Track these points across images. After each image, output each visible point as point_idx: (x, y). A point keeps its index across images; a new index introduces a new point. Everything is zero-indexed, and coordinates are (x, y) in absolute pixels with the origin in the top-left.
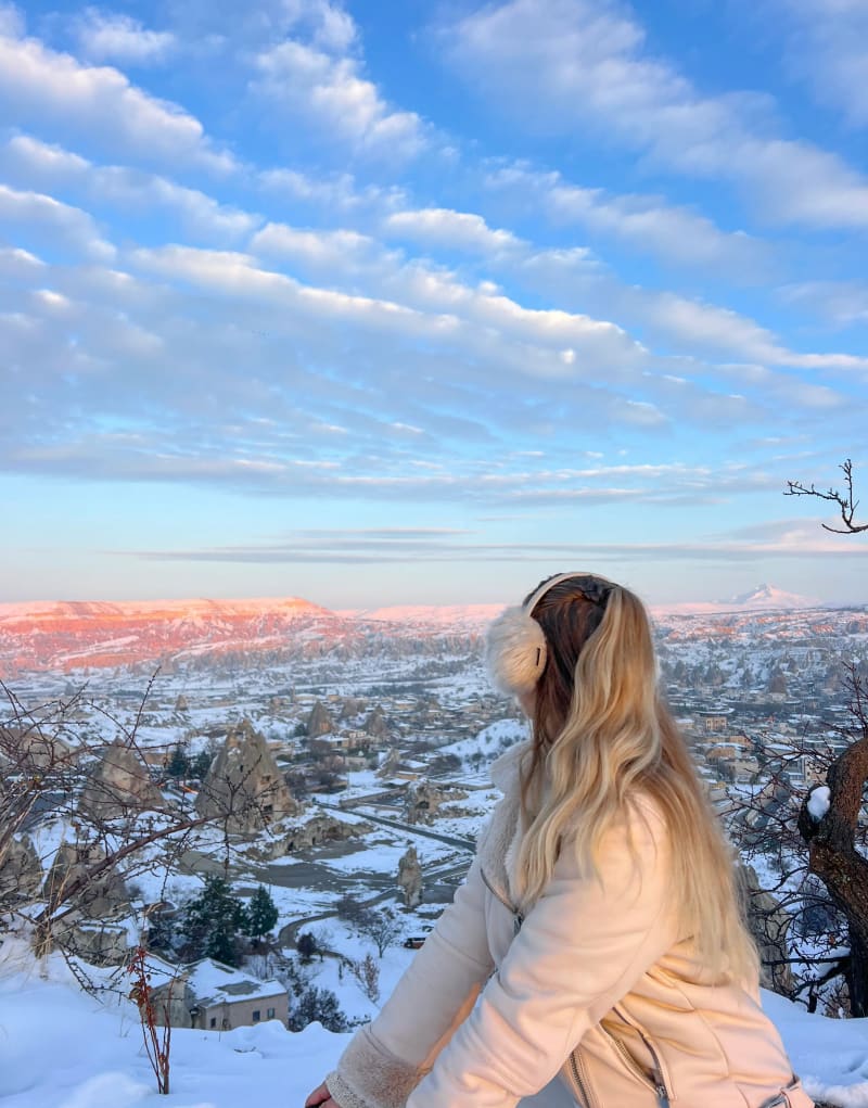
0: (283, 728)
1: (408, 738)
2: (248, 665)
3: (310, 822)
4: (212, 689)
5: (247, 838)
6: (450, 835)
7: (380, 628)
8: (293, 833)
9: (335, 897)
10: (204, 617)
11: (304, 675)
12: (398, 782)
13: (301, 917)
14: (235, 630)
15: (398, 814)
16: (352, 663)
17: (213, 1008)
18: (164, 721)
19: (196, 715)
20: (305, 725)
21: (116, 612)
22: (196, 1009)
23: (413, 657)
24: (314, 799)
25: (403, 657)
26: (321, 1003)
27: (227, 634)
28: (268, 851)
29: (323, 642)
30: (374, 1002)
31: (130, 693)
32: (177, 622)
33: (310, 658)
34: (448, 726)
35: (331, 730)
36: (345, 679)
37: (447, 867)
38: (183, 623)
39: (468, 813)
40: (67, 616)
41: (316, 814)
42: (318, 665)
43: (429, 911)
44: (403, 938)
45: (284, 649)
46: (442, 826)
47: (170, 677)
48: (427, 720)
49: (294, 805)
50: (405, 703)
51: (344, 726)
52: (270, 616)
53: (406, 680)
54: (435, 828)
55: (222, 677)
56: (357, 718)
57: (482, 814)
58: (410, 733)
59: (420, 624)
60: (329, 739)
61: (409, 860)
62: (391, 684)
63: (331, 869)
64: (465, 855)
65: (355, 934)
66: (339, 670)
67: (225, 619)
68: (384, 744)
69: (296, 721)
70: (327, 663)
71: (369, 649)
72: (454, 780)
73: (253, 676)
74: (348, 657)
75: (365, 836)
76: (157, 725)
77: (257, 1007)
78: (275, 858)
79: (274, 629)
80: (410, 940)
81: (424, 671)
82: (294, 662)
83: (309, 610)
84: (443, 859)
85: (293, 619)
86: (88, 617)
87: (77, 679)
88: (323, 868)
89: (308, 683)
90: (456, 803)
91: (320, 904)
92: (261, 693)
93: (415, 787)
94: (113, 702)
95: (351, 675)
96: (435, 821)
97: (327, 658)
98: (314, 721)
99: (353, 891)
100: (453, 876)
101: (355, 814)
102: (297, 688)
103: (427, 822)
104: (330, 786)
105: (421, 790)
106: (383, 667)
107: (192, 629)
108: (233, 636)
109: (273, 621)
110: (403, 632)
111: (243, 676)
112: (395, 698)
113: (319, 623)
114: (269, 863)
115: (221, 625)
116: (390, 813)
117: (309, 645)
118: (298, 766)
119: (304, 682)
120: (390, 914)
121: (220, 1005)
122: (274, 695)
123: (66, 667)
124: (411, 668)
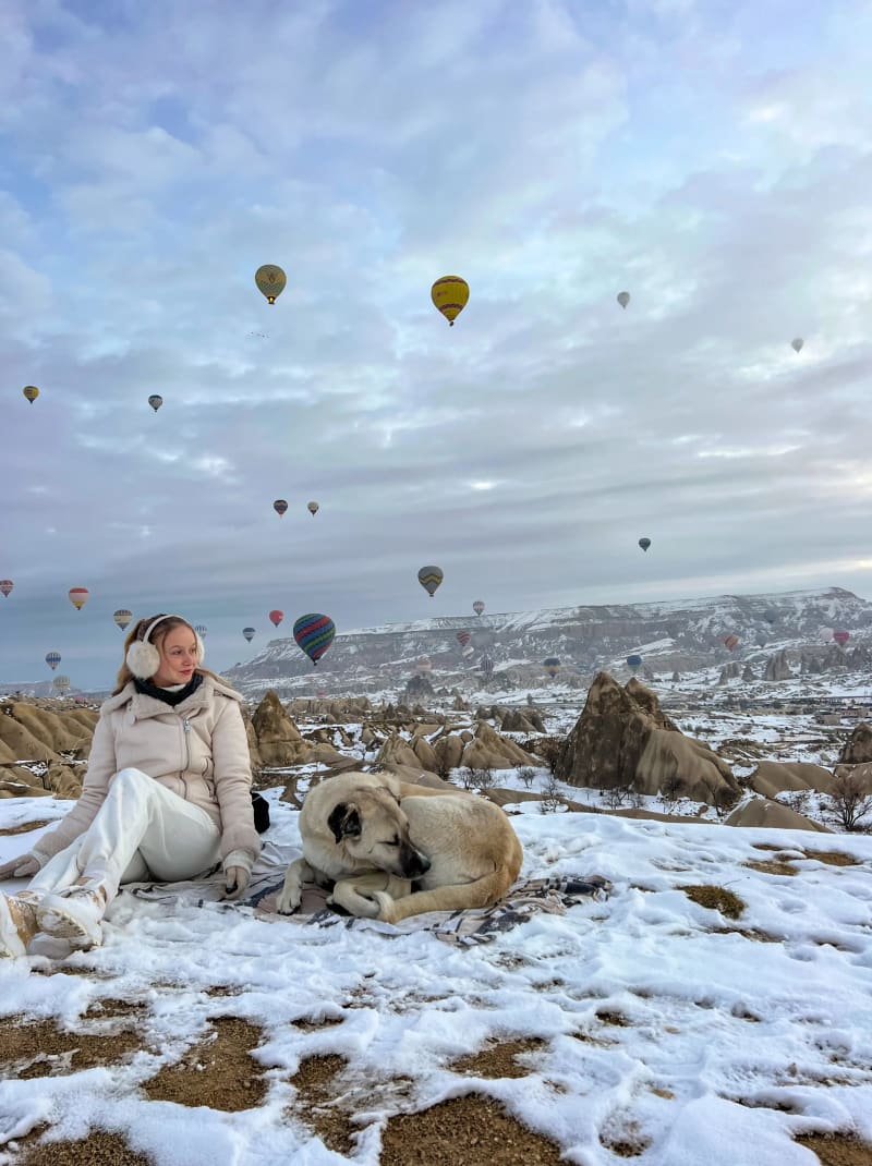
32: (705, 622)
40: (591, 622)
52: (809, 610)
67: (756, 617)
85: (838, 613)
86: (610, 621)
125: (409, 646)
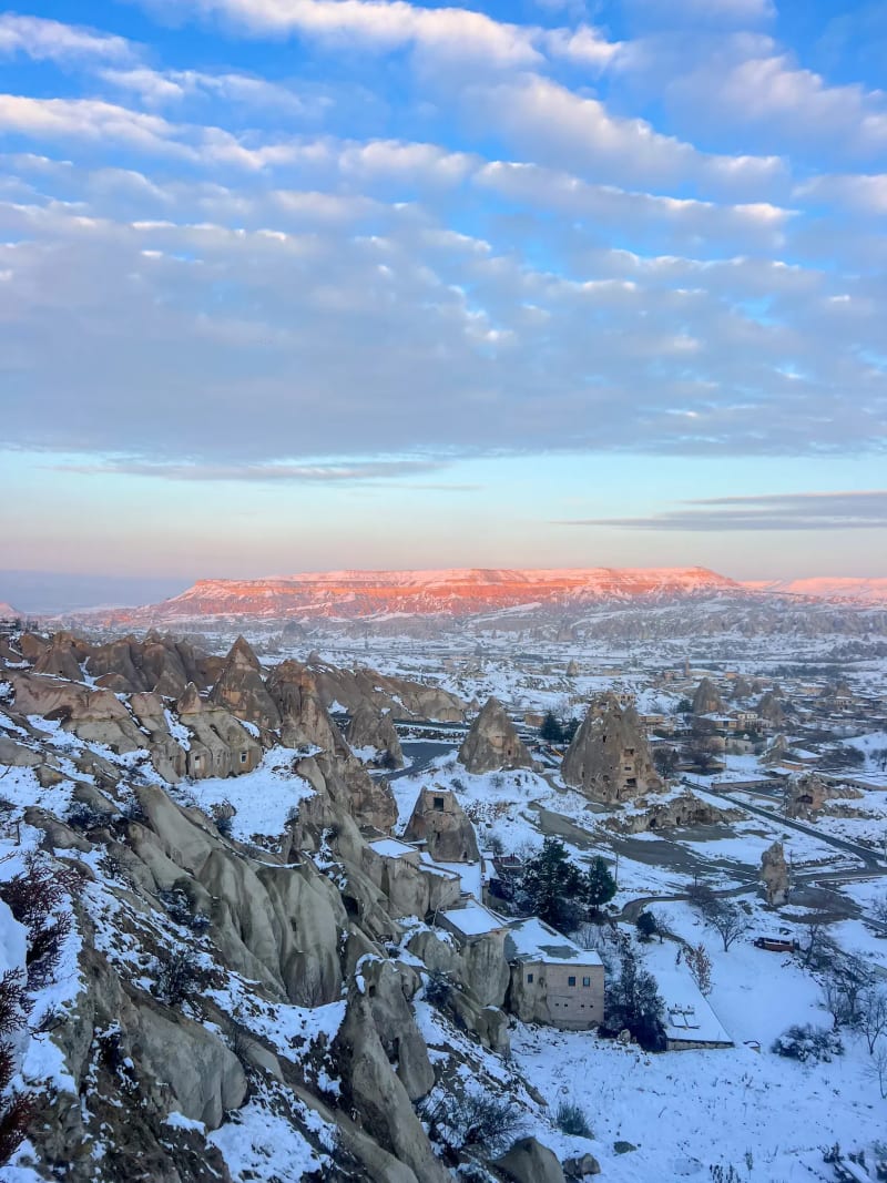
0: (666, 702)
1: (808, 726)
2: (646, 635)
3: (674, 801)
4: (608, 658)
5: (608, 807)
6: (836, 836)
7: (794, 602)
8: (656, 809)
9: (689, 880)
10: (603, 586)
11: (703, 649)
12: (781, 771)
13: (651, 895)
14: (634, 600)
15: (776, 806)
16: (757, 639)
17: (532, 964)
18: (551, 686)
19: (581, 682)
20: (691, 701)
21: (522, 579)
22: (514, 962)
23: (832, 636)
24: (685, 778)
25: (819, 635)
26: (640, 984)
27: (626, 603)
28: (628, 824)
29: (726, 615)
30: (704, 995)
31: (530, 657)
32: (578, 590)
33: (710, 632)
34: (860, 716)
35: (719, 709)
36: (748, 656)
37: (827, 869)
38: (583, 592)
39: (861, 815)
40: (479, 583)
41: (682, 794)
42: (720, 639)
43: (794, 913)
44: (754, 935)
45: (683, 621)
46: (826, 825)
47: (568, 643)
48: (834, 707)
49: (659, 781)
50: (811, 688)
51: (734, 705)
52: (671, 586)
53: (819, 660)
54: (818, 826)
55: (618, 647)
56: (751, 699)
57: (878, 818)
58: (811, 720)
59: (844, 598)
60: (714, 717)
61: (773, 856)
62: (801, 664)
63: (692, 851)
64: (852, 859)
65: (703, 923)
66: (743, 646)
67: (624, 588)
68: (777, 729)
69: (682, 696)
70: (729, 638)
71: (778, 625)
72: (849, 776)
73: (649, 647)
74: (754, 633)
75: (736, 824)
76: (543, 689)
77: (573, 972)
78: (636, 832)
79: (674, 600)
80: (762, 939)
81: (843, 652)
82: (693, 635)
83: (713, 581)
84: (822, 860)
85: (695, 590)
86: (498, 584)
87: (486, 641)
88: (684, 850)
89: (707, 658)
90: (846, 801)
91: (672, 885)
92: (656, 665)
93: (797, 779)
94: (511, 664)
95: (756, 653)
96: (819, 818)
97: (729, 632)
98: (700, 699)
99: (713, 879)
100: (831, 881)
101: (727, 799)
102: (692, 662)
103: (809, 819)
104: (704, 766)
105: (803, 783)
106: (794, 645)
107: (591, 598)
108: (631, 606)
109: (674, 589)
110: (821, 607)
111: (639, 647)
112: (803, 680)
113: (723, 595)
114: (628, 836)
115: (620, 594)
116: (766, 803)
117: (709, 618)
118: (674, 743)
119: (702, 656)
120: (748, 910)
121: (536, 963)
122: (668, 668)
123: (477, 629)
124: (829, 647)
125: (320, 595)
